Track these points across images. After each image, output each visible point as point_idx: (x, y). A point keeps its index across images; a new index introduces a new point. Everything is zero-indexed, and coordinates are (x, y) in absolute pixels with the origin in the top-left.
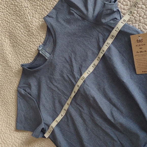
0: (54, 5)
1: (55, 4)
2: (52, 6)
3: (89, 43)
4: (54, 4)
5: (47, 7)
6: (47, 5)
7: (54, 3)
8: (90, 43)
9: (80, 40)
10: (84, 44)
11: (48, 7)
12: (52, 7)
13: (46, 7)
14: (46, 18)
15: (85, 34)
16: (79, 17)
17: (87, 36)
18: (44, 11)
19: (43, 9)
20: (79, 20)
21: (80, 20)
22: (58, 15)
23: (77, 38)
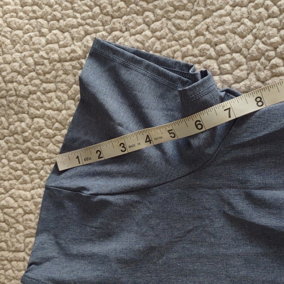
0: (30, 227)
1: (31, 220)
2: (26, 232)
3: (211, 245)
4: (29, 222)
5: (13, 245)
6: (9, 243)
7: (27, 220)
8: (212, 240)
9: (176, 255)
10: (200, 257)
11: (17, 245)
12: (27, 236)
13: (10, 251)
14: (29, 274)
15: (179, 226)
16: (127, 197)
17: (191, 228)
18: (9, 266)
19: (6, 262)
20: (132, 204)
21: (136, 202)
22: (61, 242)
23: (164, 258)
